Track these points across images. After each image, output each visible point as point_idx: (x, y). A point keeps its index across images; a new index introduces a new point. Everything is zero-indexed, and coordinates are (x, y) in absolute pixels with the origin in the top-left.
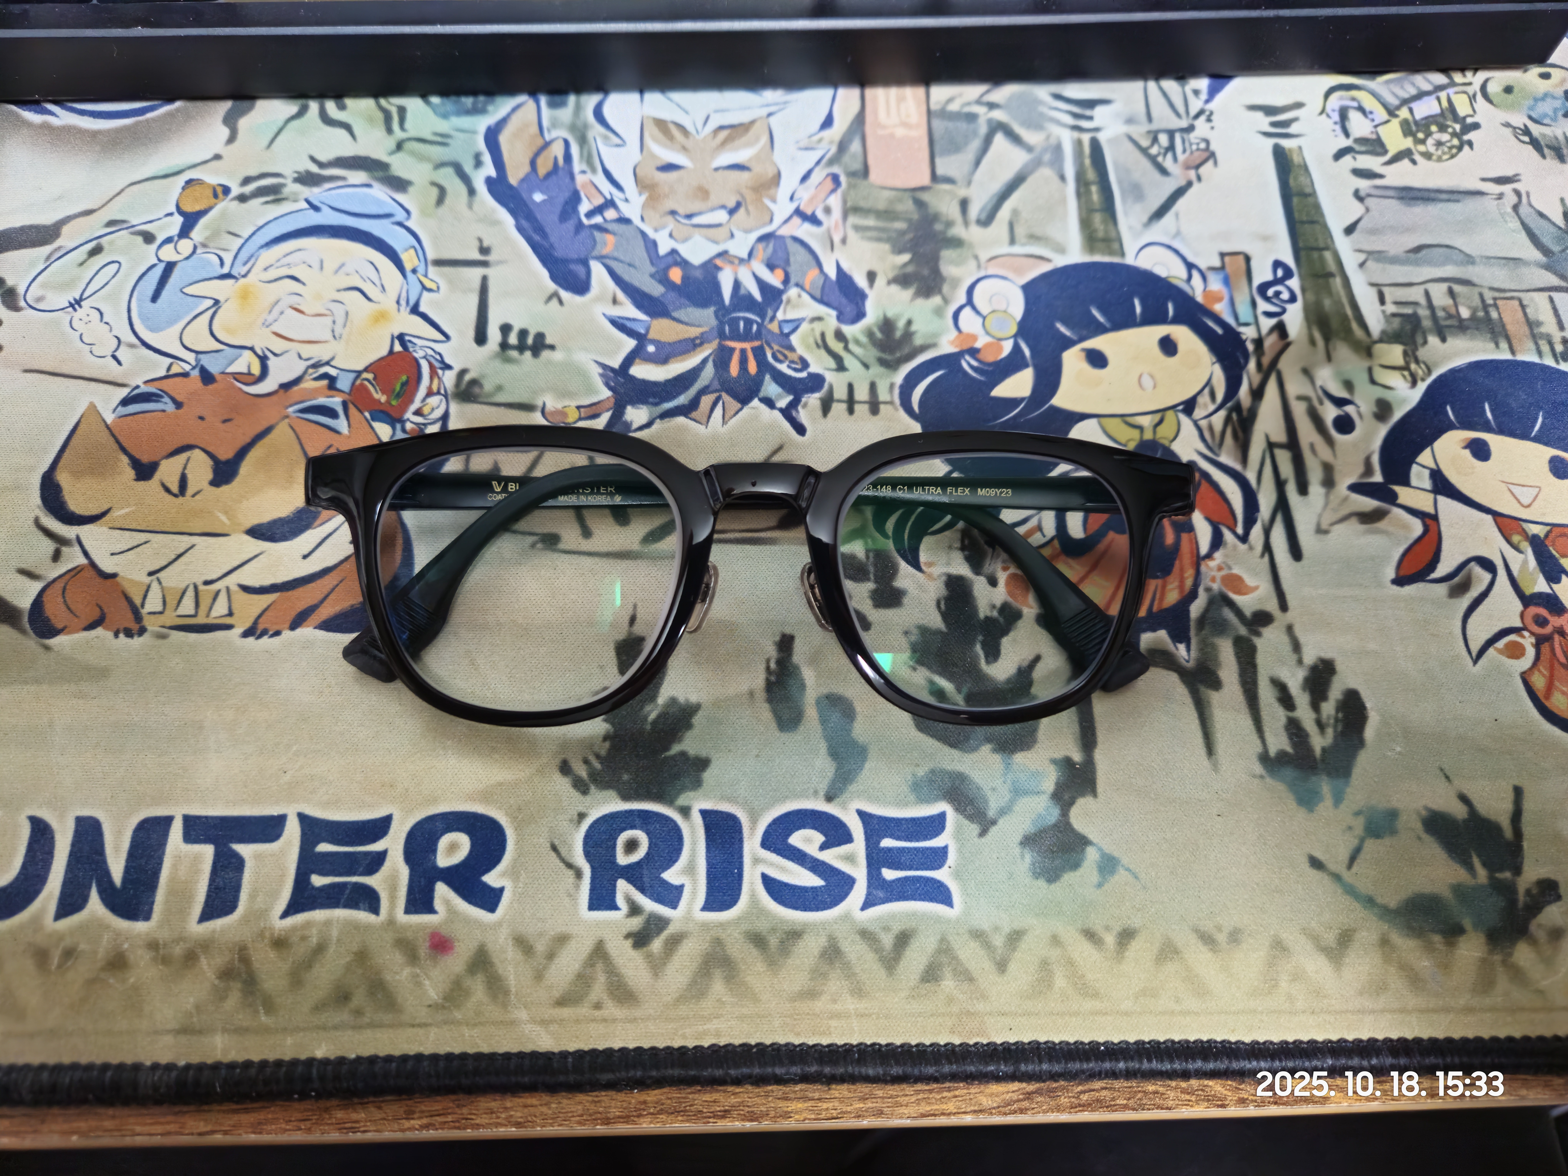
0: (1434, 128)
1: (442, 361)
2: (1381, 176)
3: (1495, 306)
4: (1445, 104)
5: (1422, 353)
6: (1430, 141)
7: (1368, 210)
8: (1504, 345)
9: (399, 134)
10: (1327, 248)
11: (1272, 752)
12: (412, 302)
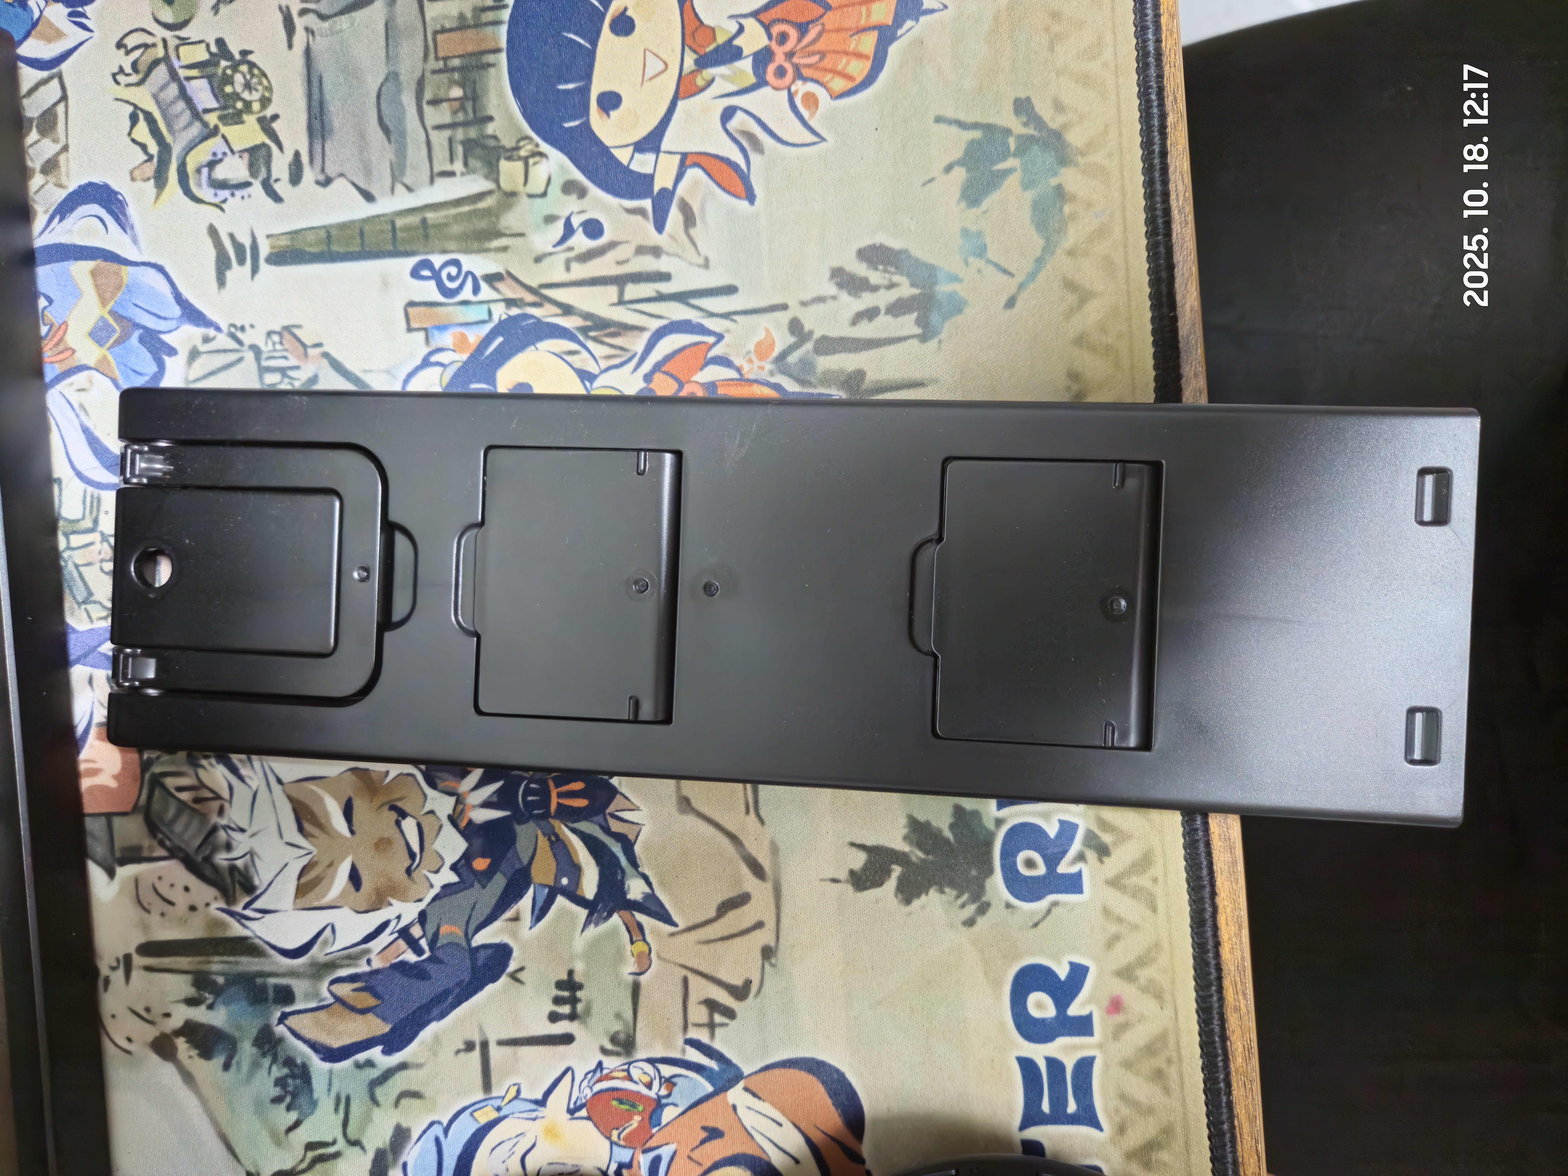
0: (228, 89)
1: (594, 1071)
2: (297, 154)
3: (446, 59)
4: (194, 73)
5: (508, 142)
6: (246, 95)
7: (342, 175)
8: (491, 58)
9: (341, 1145)
10: (393, 223)
11: (919, 331)
12: (533, 1106)
